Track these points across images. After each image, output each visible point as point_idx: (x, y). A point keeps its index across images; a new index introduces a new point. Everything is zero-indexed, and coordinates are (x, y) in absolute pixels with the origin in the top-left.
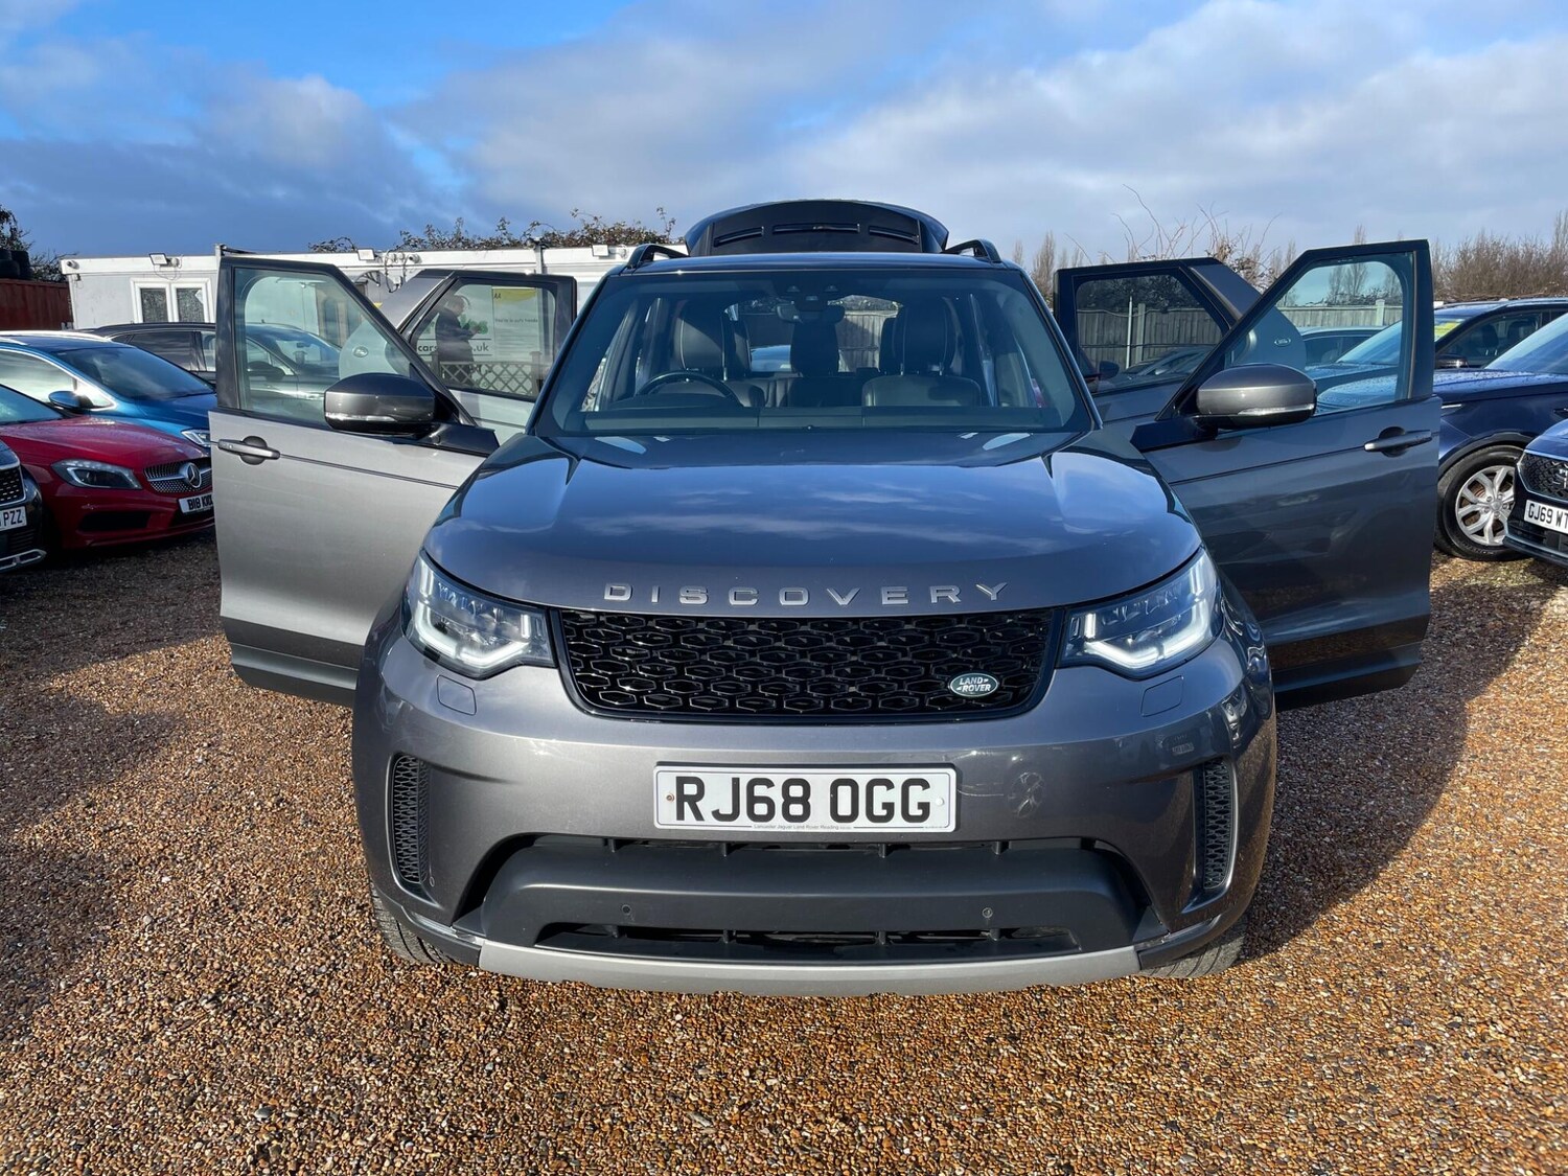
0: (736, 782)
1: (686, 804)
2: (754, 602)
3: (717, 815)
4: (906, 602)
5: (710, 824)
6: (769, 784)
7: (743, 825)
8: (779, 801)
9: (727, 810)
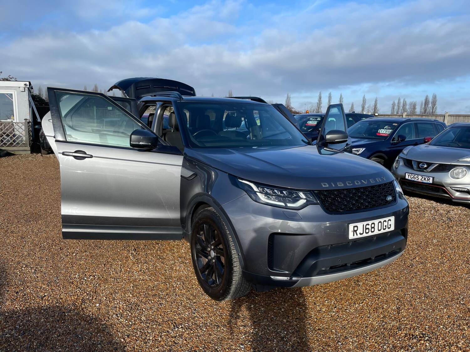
0: (363, 225)
1: (355, 232)
2: (352, 184)
3: (360, 234)
4: (375, 182)
5: (359, 236)
6: (368, 224)
7: (365, 235)
8: (370, 228)
9: (362, 232)
